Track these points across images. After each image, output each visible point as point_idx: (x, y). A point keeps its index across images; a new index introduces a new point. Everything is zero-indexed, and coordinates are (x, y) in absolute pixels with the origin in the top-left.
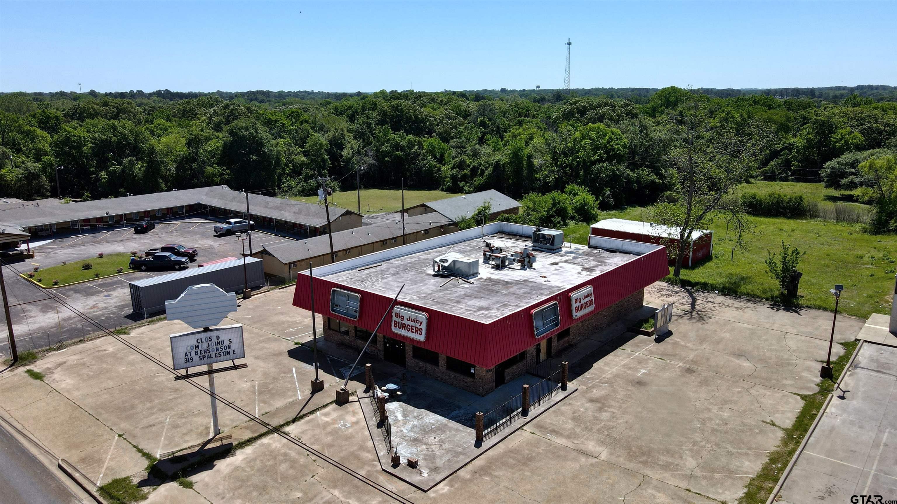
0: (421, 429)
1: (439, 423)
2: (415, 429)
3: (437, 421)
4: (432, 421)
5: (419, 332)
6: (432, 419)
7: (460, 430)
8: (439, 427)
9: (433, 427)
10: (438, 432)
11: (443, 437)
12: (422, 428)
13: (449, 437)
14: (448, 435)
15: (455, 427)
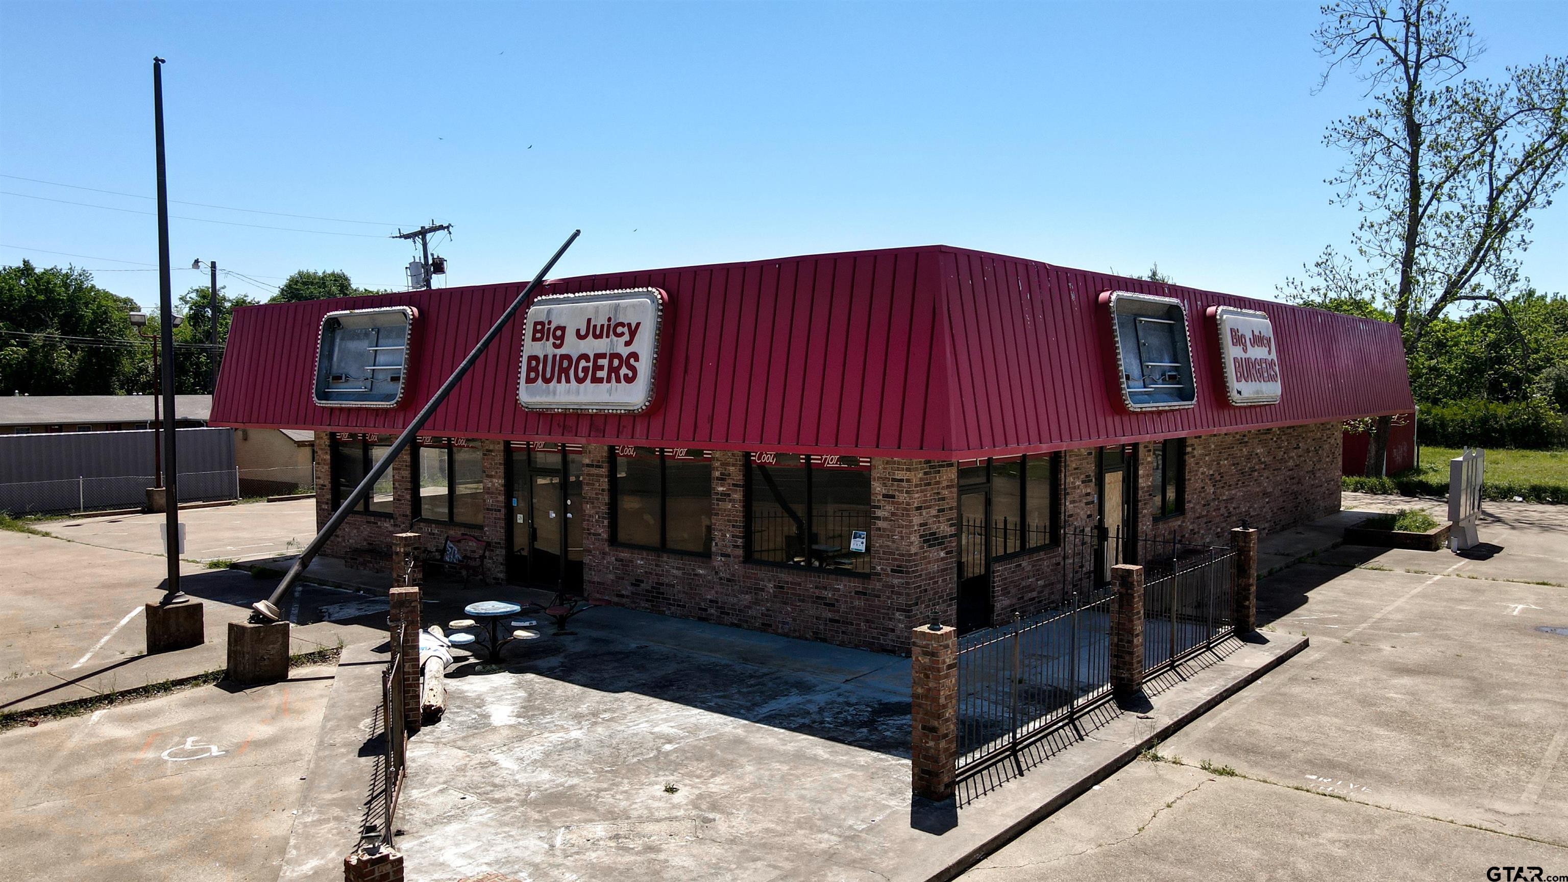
0: (598, 759)
1: (703, 735)
2: (567, 756)
3: (695, 730)
4: (664, 728)
5: (624, 371)
6: (666, 720)
7: (815, 759)
8: (701, 749)
9: (668, 747)
10: (694, 766)
11: (718, 785)
12: (607, 752)
13: (755, 786)
14: (749, 779)
15: (790, 747)
